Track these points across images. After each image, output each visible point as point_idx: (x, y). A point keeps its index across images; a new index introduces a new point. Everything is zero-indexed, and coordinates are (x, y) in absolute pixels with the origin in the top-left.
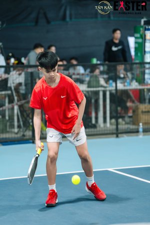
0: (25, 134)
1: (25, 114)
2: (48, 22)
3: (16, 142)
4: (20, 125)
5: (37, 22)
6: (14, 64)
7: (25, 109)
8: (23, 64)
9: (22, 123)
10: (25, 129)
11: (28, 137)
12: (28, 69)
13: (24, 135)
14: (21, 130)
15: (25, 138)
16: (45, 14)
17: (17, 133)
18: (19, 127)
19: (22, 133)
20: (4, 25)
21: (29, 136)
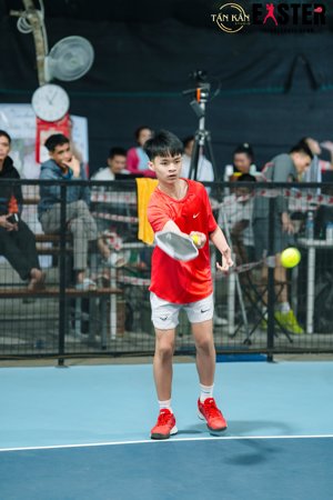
0: (252, 338)
1: (252, 293)
2: (315, 86)
3: (230, 357)
4: (241, 316)
5: (288, 86)
6: (231, 177)
7: (254, 283)
8: (253, 178)
9: (244, 314)
10: (252, 326)
11: (257, 347)
12: (263, 192)
13: (248, 342)
14: (243, 329)
15: (251, 347)
16: (308, 68)
17: (232, 336)
18: (238, 321)
19: (244, 337)
20: (217, 92)
21: (261, 343)
